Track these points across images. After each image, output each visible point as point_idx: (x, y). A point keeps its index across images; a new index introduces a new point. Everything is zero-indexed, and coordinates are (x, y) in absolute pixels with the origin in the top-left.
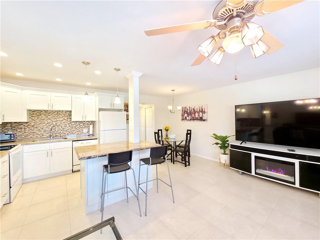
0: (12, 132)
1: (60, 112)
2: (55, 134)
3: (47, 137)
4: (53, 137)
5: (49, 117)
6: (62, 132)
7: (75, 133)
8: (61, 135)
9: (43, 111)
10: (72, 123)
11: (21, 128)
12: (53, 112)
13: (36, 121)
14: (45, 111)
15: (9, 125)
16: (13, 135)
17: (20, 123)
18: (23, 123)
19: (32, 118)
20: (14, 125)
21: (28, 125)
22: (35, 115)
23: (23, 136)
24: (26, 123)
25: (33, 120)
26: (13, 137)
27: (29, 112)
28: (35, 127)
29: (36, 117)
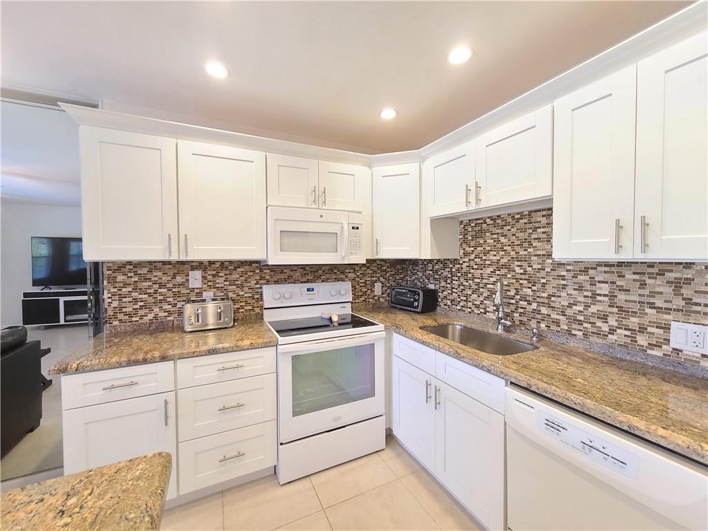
4: (505, 327)
5: (503, 240)
6: (544, 310)
7: (612, 331)
8: (543, 325)
9: (488, 220)
10: (591, 272)
13: (473, 256)
14: (491, 218)
15: (430, 266)
16: (419, 295)
17: (444, 263)
18: (449, 263)
19: (464, 245)
20: (436, 267)
21: (458, 270)
22: (470, 238)
23: (449, 303)
24: (455, 261)
25: (466, 254)
26: (418, 300)
27: (460, 228)
28: (470, 275)
29: (472, 243)
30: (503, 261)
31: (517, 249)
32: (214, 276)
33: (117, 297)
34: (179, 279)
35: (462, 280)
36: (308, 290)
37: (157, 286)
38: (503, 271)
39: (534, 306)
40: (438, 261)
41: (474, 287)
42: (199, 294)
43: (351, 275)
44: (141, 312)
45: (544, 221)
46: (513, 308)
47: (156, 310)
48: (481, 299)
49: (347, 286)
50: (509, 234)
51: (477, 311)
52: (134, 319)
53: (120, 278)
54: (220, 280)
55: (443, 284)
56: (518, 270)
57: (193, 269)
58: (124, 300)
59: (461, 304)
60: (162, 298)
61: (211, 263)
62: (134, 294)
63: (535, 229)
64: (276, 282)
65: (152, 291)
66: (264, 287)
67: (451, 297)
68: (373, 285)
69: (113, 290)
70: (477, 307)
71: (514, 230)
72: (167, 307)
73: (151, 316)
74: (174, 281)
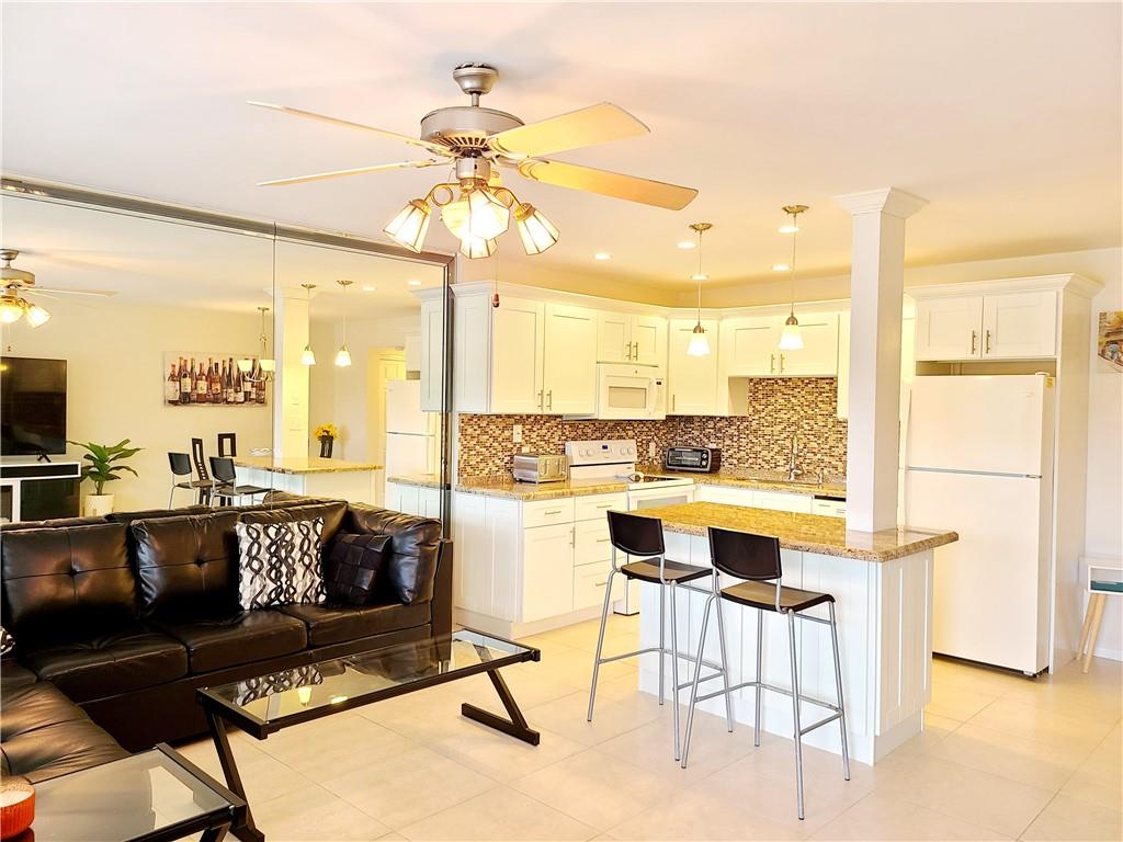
0: (714, 446)
1: (822, 384)
2: (808, 464)
3: (785, 474)
4: (797, 475)
5: (793, 400)
6: (827, 459)
8: (825, 471)
9: (779, 381)
11: (732, 435)
12: (806, 381)
13: (763, 414)
14: (784, 380)
15: (711, 424)
16: (707, 453)
17: (730, 420)
18: (735, 420)
19: (754, 403)
20: (720, 424)
21: (746, 428)
22: (761, 396)
23: (735, 462)
24: (743, 419)
25: (756, 411)
26: (707, 459)
27: (749, 386)
28: (760, 433)
29: (763, 402)
30: (793, 420)
31: (806, 409)
32: (530, 430)
33: (466, 450)
34: (507, 433)
35: (751, 437)
36: (605, 447)
37: (491, 439)
38: (793, 428)
39: (819, 456)
40: (722, 418)
41: (764, 443)
42: (519, 449)
43: (630, 433)
44: (482, 466)
45: (828, 387)
46: (801, 459)
47: (491, 464)
48: (772, 454)
49: (632, 444)
50: (799, 396)
51: (766, 466)
52: (477, 472)
53: (470, 431)
54: (534, 435)
55: (728, 442)
56: (806, 427)
57: (516, 422)
58: (471, 453)
59: (750, 461)
60: (494, 452)
61: (529, 416)
62: (477, 447)
63: (821, 393)
64: (574, 439)
65: (488, 445)
66: (566, 443)
67: (738, 456)
68: (648, 445)
69: (465, 443)
70: (768, 462)
71: (803, 393)
72: (498, 461)
73: (487, 470)
74: (503, 436)
